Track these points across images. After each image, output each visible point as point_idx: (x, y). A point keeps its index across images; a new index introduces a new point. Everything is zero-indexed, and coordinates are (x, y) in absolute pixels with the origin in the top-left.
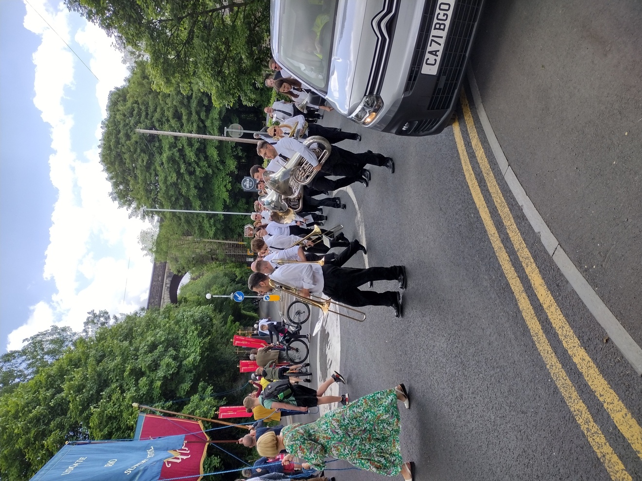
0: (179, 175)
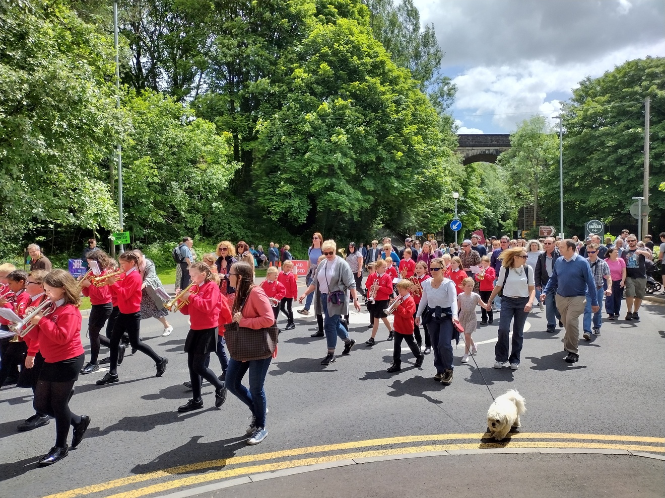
0: (616, 148)
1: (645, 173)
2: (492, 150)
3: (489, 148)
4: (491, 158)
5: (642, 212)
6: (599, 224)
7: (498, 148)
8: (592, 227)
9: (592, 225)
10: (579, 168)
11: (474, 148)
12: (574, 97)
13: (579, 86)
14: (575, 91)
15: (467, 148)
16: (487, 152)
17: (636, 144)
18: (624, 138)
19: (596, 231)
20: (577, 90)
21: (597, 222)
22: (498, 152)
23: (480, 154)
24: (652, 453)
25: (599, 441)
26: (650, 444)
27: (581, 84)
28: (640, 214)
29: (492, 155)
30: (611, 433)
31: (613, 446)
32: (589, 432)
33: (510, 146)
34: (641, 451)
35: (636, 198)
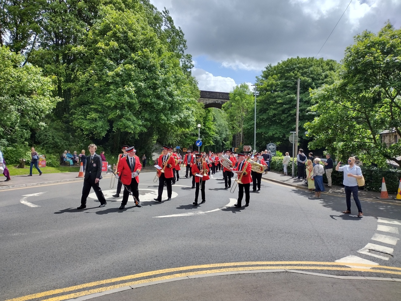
1: (297, 119)
2: (219, 101)
3: (218, 100)
4: (219, 106)
5: (295, 140)
6: (274, 146)
7: (223, 100)
8: (270, 147)
9: (270, 146)
10: (264, 114)
11: (210, 99)
12: (263, 75)
13: (265, 70)
14: (264, 72)
15: (206, 99)
16: (217, 102)
17: (292, 103)
18: (287, 100)
19: (272, 149)
20: (265, 71)
21: (272, 145)
22: (223, 103)
23: (213, 103)
24: (297, 270)
25: (271, 265)
26: (296, 265)
27: (267, 69)
28: (294, 141)
29: (219, 104)
30: (277, 260)
31: (278, 268)
32: (266, 260)
33: (229, 99)
34: (291, 269)
35: (292, 132)
